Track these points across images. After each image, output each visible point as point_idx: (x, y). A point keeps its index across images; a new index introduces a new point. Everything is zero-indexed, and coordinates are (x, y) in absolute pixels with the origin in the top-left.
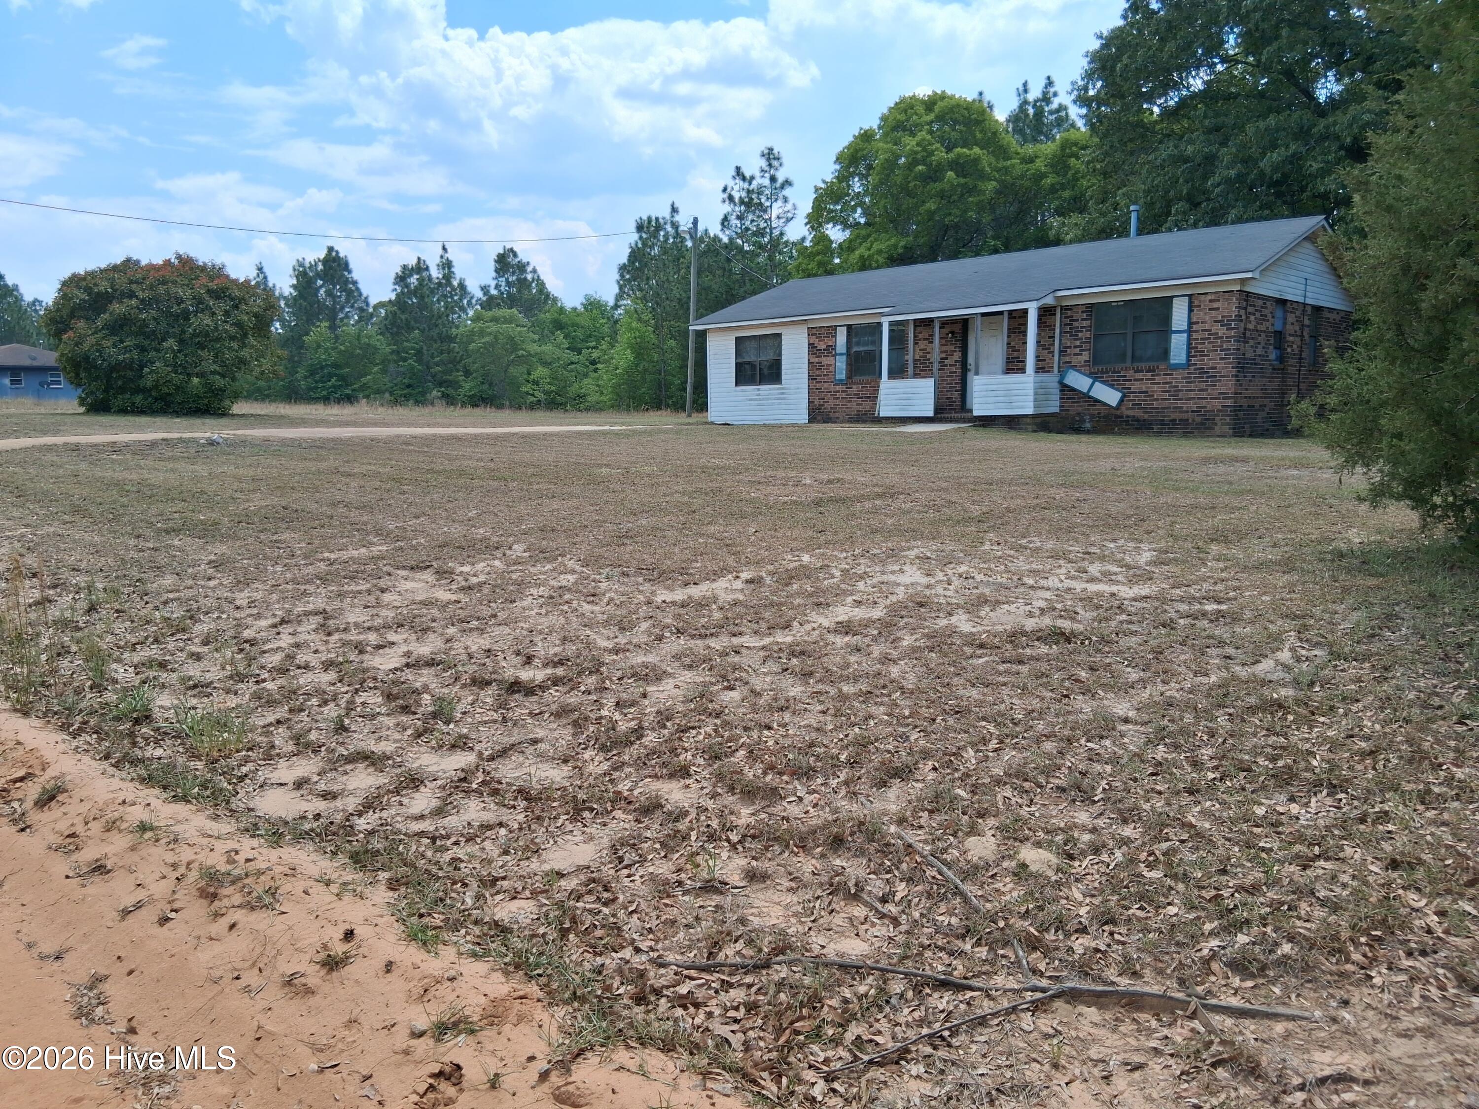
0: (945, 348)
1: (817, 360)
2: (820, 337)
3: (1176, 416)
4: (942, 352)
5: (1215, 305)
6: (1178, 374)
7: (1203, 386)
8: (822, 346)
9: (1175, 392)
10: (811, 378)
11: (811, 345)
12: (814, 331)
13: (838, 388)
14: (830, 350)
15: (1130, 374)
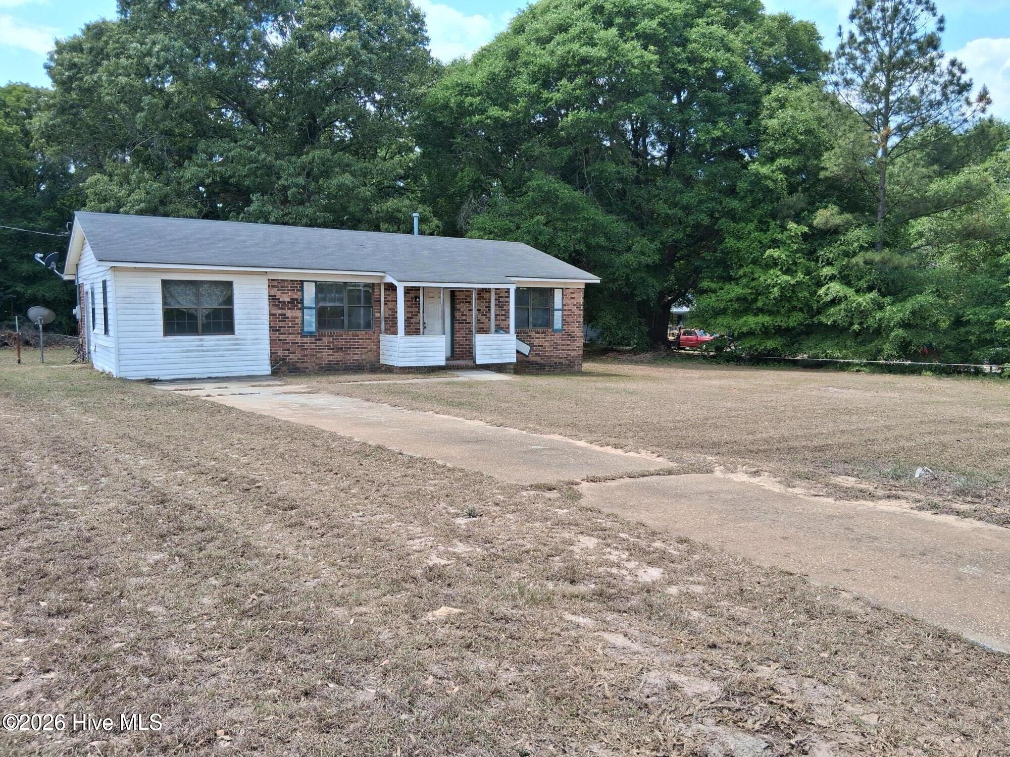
0: (410, 309)
1: (279, 312)
2: (283, 290)
3: (557, 360)
4: (408, 312)
5: (573, 296)
6: (558, 335)
7: (569, 343)
8: (286, 299)
9: (556, 346)
10: (273, 329)
11: (272, 298)
12: (276, 283)
13: (305, 340)
14: (298, 303)
15: (533, 334)
